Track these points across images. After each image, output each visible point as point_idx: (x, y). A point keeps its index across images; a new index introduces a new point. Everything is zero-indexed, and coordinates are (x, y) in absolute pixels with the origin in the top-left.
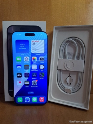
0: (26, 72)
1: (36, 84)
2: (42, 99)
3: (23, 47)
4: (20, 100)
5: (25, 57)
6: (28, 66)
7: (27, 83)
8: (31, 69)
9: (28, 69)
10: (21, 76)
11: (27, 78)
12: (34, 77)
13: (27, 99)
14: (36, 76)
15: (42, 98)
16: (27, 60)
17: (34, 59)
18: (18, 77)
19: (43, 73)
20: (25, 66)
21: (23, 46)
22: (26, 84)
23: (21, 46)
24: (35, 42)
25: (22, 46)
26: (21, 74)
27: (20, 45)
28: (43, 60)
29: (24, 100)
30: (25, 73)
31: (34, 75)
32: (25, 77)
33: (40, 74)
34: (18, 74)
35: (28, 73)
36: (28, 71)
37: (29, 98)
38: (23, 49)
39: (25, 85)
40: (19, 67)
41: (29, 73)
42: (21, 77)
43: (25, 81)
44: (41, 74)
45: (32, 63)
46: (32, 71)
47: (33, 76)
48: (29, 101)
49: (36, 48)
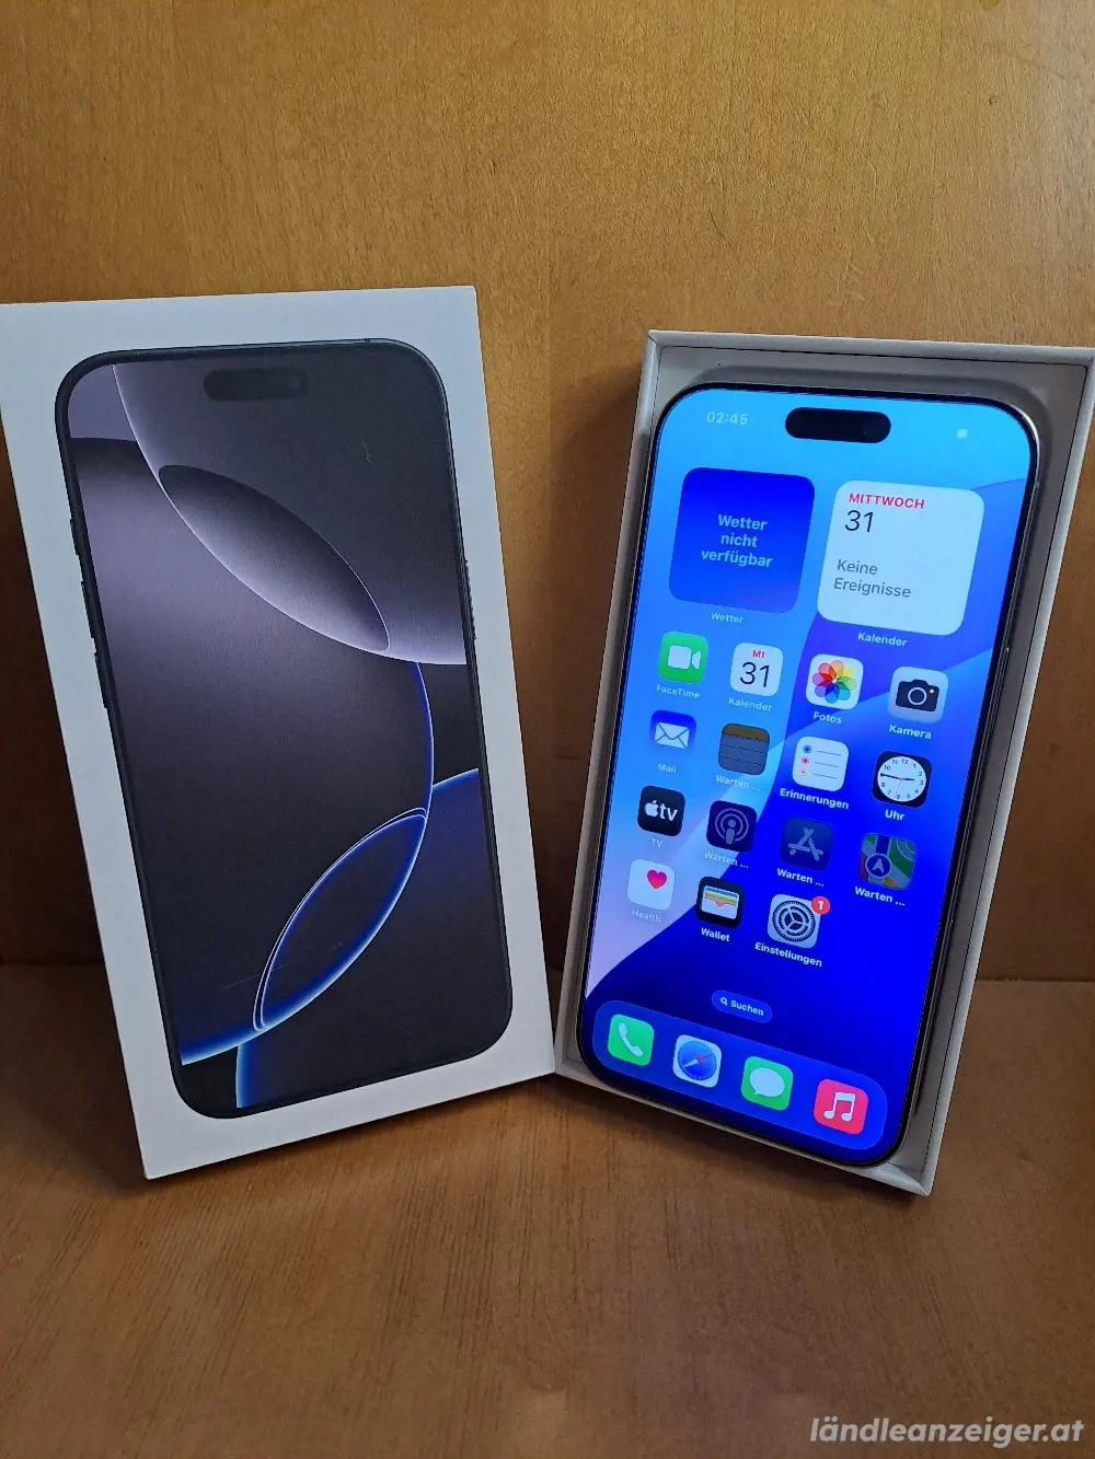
0: (728, 797)
1: (811, 942)
2: (844, 1106)
3: (745, 551)
4: (630, 1038)
5: (744, 652)
6: (761, 738)
7: (725, 905)
8: (785, 778)
9: (758, 768)
11: (727, 858)
12: (802, 862)
13: (697, 1054)
14: (817, 854)
15: (850, 1097)
16: (760, 675)
17: (830, 686)
18: (647, 823)
20: (731, 732)
21: (751, 533)
22: (709, 907)
23: (729, 530)
24: (880, 511)
25: (739, 532)
26: (675, 800)
27: (724, 520)
28: (930, 705)
30: (718, 807)
31: (806, 841)
32: (715, 838)
33: (869, 847)
34: (649, 794)
35: (749, 811)
36: (749, 791)
37: (717, 1052)
38: (744, 561)
39: (696, 916)
40: (672, 735)
41: (758, 806)
42: (671, 828)
43: (707, 882)
44: (882, 847)
45: (802, 717)
46: (788, 805)
47: (794, 848)
48: (711, 1082)
49: (873, 570)
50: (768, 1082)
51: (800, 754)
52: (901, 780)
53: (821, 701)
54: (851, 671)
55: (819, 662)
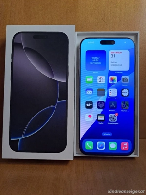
0: (100, 100)
1: (116, 121)
2: (125, 146)
3: (97, 62)
4: (89, 145)
5: (99, 77)
6: (103, 90)
7: (102, 118)
8: (108, 95)
9: (104, 95)
10: (92, 105)
11: (101, 110)
12: (113, 108)
13: (101, 144)
14: (115, 106)
15: (126, 144)
16: (102, 81)
17: (113, 80)
19: (127, 103)
20: (99, 90)
21: (97, 59)
22: (99, 119)
23: (94, 59)
24: (115, 54)
25: (95, 59)
26: (91, 103)
27: (93, 58)
28: (127, 81)
29: (95, 145)
30: (98, 102)
31: (113, 105)
32: (99, 107)
33: (122, 104)
34: (87, 103)
35: (103, 102)
36: (103, 99)
37: (104, 143)
38: (97, 63)
39: (98, 121)
40: (89, 92)
41: (105, 101)
42: (91, 107)
43: (98, 115)
44: (124, 103)
45: (109, 86)
46: (109, 100)
47: (111, 106)
48: (104, 149)
49: (116, 63)
50: (113, 146)
51: (110, 91)
52: (125, 93)
53: (112, 83)
54: (115, 78)
55: (110, 77)
